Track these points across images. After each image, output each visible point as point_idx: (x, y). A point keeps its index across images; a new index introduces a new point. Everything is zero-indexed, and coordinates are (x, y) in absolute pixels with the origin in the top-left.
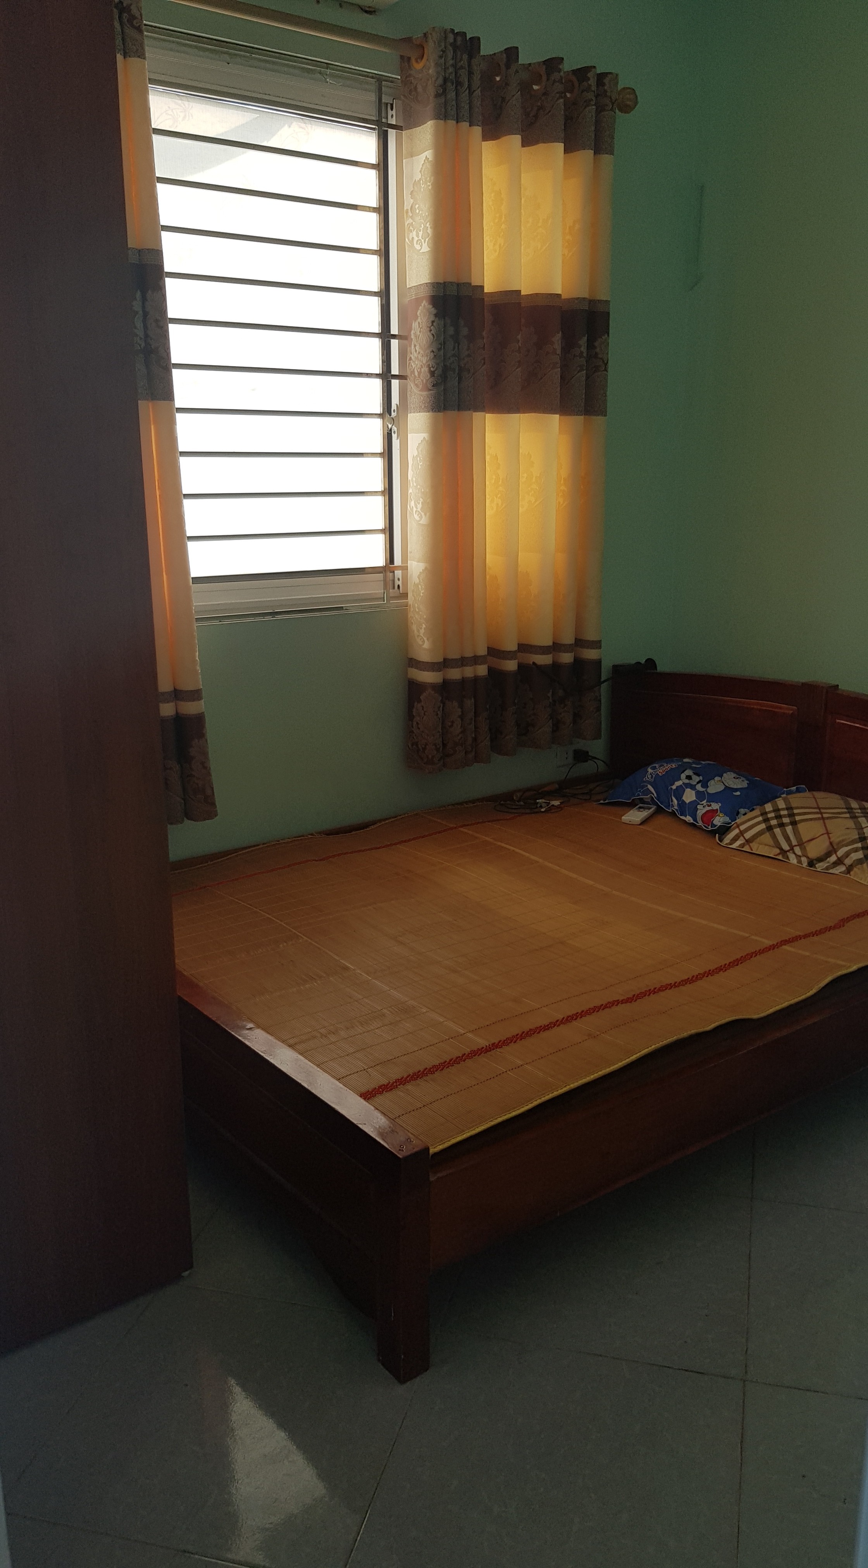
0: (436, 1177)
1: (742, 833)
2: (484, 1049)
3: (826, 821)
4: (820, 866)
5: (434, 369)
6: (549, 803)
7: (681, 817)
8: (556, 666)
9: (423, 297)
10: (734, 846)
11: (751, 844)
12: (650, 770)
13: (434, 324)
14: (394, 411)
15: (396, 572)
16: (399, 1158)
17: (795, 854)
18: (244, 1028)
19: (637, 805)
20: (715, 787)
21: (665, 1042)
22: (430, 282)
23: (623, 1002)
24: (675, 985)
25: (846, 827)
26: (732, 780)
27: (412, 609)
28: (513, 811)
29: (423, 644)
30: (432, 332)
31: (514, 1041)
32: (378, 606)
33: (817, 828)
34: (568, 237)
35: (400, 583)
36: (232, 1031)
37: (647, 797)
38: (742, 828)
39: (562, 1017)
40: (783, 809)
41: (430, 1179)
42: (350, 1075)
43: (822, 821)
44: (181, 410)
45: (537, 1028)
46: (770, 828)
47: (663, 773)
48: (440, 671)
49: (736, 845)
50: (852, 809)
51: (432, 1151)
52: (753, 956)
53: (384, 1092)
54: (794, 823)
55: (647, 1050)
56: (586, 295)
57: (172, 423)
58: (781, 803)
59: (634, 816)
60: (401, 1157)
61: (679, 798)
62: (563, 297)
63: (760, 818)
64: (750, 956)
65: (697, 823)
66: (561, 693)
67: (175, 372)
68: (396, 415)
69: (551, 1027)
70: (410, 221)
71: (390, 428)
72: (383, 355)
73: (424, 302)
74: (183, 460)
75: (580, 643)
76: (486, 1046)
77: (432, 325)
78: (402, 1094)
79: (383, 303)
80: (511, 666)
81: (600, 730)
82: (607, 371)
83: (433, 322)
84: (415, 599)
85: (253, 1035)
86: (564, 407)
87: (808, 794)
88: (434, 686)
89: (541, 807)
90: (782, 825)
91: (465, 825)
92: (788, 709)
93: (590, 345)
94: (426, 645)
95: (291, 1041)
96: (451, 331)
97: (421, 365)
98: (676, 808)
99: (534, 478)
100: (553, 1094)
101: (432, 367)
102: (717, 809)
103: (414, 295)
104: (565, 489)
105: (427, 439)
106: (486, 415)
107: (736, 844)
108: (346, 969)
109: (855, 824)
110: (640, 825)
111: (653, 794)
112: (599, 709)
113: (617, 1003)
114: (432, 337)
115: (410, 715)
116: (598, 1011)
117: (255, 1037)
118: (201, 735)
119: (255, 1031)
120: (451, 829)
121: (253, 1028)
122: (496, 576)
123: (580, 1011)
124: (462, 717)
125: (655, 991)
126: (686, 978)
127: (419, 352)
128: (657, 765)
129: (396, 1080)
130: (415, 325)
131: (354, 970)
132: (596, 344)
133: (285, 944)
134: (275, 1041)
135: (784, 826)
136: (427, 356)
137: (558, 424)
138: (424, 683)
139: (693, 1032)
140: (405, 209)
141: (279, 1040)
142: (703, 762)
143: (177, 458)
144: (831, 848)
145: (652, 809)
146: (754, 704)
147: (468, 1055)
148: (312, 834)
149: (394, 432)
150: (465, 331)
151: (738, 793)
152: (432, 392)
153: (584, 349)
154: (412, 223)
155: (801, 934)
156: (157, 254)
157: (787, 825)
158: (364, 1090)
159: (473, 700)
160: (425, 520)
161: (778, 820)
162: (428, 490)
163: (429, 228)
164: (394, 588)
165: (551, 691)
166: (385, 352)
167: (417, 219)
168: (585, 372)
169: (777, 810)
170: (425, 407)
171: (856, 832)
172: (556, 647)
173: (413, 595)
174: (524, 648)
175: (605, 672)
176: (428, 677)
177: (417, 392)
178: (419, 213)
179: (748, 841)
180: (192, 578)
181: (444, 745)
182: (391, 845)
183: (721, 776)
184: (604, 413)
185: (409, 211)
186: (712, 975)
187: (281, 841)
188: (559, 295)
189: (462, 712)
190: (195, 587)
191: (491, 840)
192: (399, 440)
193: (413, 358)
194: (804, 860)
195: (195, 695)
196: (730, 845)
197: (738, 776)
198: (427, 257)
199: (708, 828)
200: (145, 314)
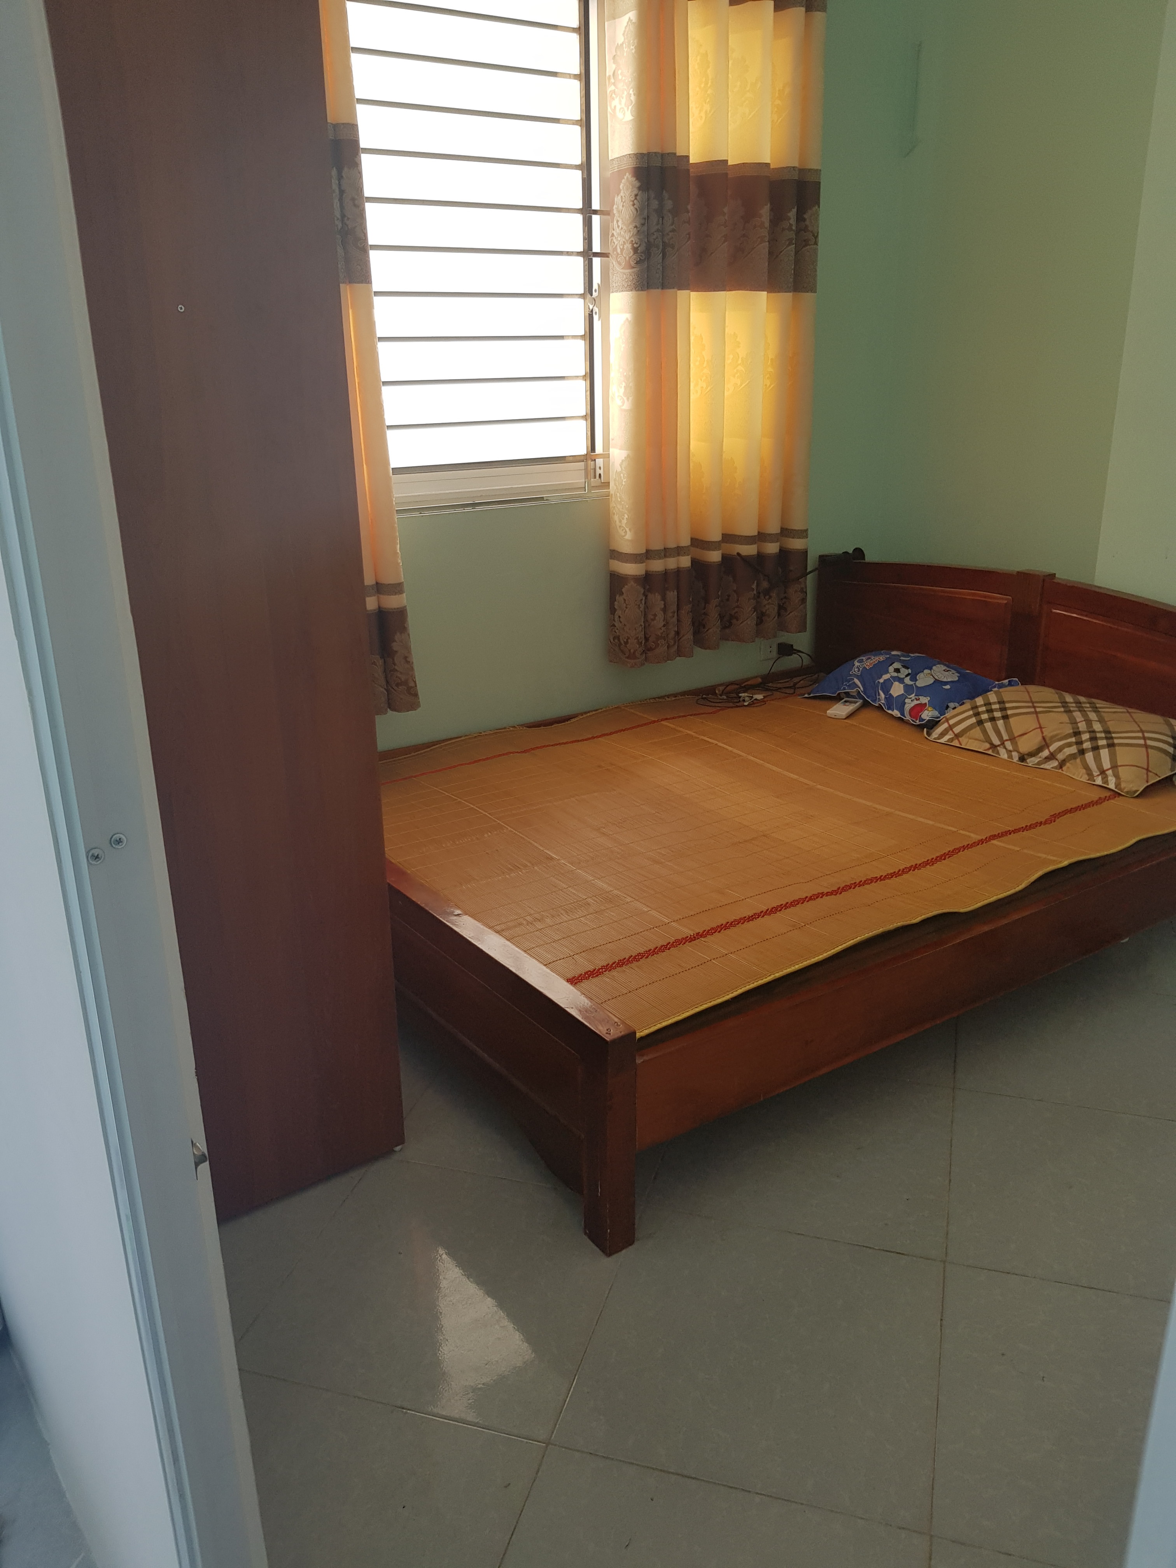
0: (642, 1061)
1: (951, 728)
2: (688, 938)
3: (1040, 715)
4: (1032, 761)
5: (638, 245)
6: (752, 697)
7: (890, 712)
8: (761, 557)
9: (627, 168)
10: (942, 740)
11: (960, 739)
12: (857, 664)
13: (638, 198)
14: (596, 291)
15: (597, 460)
16: (607, 1041)
17: (1006, 749)
18: (452, 914)
19: (843, 699)
20: (924, 679)
21: (871, 934)
22: (633, 153)
23: (828, 894)
24: (882, 878)
25: (1060, 721)
26: (942, 673)
27: (613, 499)
28: (717, 705)
29: (625, 535)
30: (635, 206)
31: (718, 931)
32: (580, 496)
33: (1029, 722)
34: (778, 102)
35: (601, 472)
36: (441, 917)
37: (853, 692)
38: (952, 722)
39: (767, 908)
40: (995, 703)
41: (637, 1061)
42: (556, 961)
43: (1035, 715)
44: (377, 294)
45: (741, 919)
46: (980, 723)
47: (870, 666)
48: (642, 563)
49: (944, 740)
50: (1066, 703)
51: (638, 1035)
52: (961, 851)
53: (590, 978)
54: (1005, 717)
55: (852, 941)
56: (796, 164)
57: (370, 307)
58: (992, 697)
59: (840, 710)
60: (608, 1040)
61: (886, 691)
62: (772, 167)
63: (971, 713)
64: (957, 851)
65: (906, 717)
66: (765, 584)
67: (372, 253)
68: (597, 295)
69: (755, 918)
70: (613, 88)
71: (591, 309)
72: (584, 232)
73: (627, 174)
74: (381, 346)
75: (785, 532)
76: (691, 935)
77: (636, 199)
78: (607, 980)
79: (584, 177)
80: (715, 556)
81: (805, 623)
82: (817, 245)
83: (636, 195)
84: (617, 488)
85: (460, 921)
86: (772, 284)
87: (1020, 687)
88: (636, 579)
89: (744, 701)
90: (993, 719)
91: (667, 719)
92: (1000, 599)
93: (800, 218)
94: (629, 536)
95: (498, 928)
96: (655, 204)
97: (624, 242)
98: (883, 702)
99: (740, 359)
100: (758, 983)
101: (635, 243)
102: (926, 703)
103: (616, 168)
104: (772, 370)
105: (630, 319)
106: (691, 293)
107: (944, 738)
108: (552, 858)
109: (1069, 719)
110: (845, 719)
111: (860, 688)
112: (804, 601)
113: (822, 895)
114: (635, 212)
115: (612, 610)
116: (803, 903)
117: (462, 923)
118: (403, 629)
119: (463, 917)
120: (654, 722)
121: (460, 914)
122: (699, 463)
123: (784, 903)
124: (665, 610)
125: (860, 884)
126: (892, 871)
127: (622, 228)
128: (864, 658)
129: (602, 967)
130: (617, 199)
131: (558, 860)
132: (806, 216)
133: (490, 834)
134: (482, 927)
135: (995, 720)
136: (630, 231)
137: (766, 300)
138: (626, 575)
139: (899, 924)
140: (607, 75)
141: (486, 927)
142: (912, 655)
143: (376, 344)
144: (1044, 743)
145: (858, 704)
146: (966, 593)
147: (672, 944)
148: (514, 727)
149: (596, 313)
150: (669, 204)
151: (948, 687)
152: (635, 269)
153: (793, 221)
154: (615, 90)
155: (1011, 829)
156: (353, 128)
157: (999, 719)
158: (570, 976)
159: (676, 593)
160: (627, 406)
161: (989, 714)
162: (630, 374)
163: (632, 95)
164: (595, 477)
165: (756, 582)
166: (587, 228)
167: (620, 85)
168: (794, 246)
169: (987, 704)
170: (628, 285)
171: (1070, 726)
172: (761, 537)
173: (615, 484)
174: (728, 538)
175: (812, 562)
176: (630, 569)
177: (619, 270)
178: (622, 79)
179: (957, 736)
180: (392, 469)
181: (647, 639)
182: (593, 738)
183: (931, 669)
184: (813, 289)
185: (612, 77)
186: (918, 869)
187: (483, 733)
188: (768, 165)
189: (665, 604)
190: (395, 478)
191: (693, 734)
192: (600, 321)
193: (615, 234)
194: (1015, 755)
195: (397, 589)
196: (939, 739)
197: (948, 669)
198: (631, 126)
199: (916, 723)
200: (342, 192)
